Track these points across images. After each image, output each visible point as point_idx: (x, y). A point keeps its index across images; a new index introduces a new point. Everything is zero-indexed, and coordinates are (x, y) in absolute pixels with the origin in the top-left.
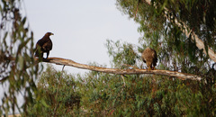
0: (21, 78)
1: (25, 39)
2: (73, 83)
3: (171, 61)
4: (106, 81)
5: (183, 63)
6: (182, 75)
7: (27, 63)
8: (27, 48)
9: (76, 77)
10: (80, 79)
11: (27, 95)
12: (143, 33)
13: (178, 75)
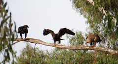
0: (3, 43)
1: (6, 17)
2: (43, 56)
3: (106, 43)
4: (64, 55)
5: (114, 45)
6: (112, 51)
7: (7, 33)
8: (7, 23)
9: (45, 52)
10: (48, 53)
11: (6, 55)
12: (89, 25)
13: (110, 50)
